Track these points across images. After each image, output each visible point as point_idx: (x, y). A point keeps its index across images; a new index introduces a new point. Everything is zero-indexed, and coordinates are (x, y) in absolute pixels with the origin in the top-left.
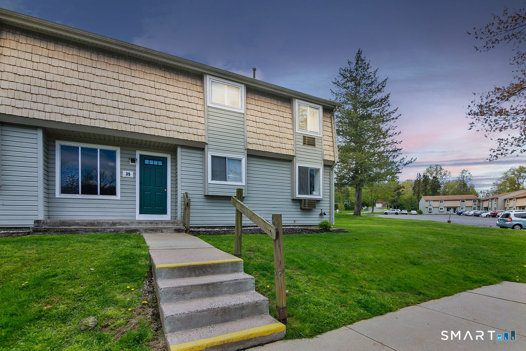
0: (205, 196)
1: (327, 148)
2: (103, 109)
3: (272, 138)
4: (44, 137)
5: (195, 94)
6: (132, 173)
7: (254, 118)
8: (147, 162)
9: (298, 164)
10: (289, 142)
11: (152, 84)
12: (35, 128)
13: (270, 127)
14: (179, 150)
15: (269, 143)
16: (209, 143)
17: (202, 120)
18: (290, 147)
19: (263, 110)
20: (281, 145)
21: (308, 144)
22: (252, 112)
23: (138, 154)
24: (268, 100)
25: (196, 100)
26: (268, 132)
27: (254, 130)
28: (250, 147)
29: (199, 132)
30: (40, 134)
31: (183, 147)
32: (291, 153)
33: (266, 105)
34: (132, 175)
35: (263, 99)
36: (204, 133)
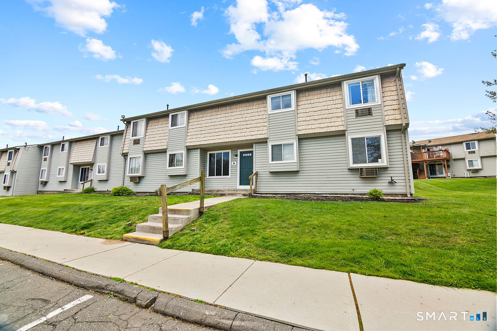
0: (270, 172)
1: (392, 112)
2: (218, 134)
3: (320, 121)
4: (201, 154)
5: (262, 109)
6: (236, 162)
7: (304, 111)
8: (244, 155)
9: (349, 137)
10: (339, 119)
11: (240, 113)
12: (197, 149)
13: (319, 113)
14: (254, 145)
15: (317, 126)
16: (270, 137)
17: (266, 124)
18: (340, 123)
19: (312, 101)
20: (329, 125)
21: (362, 116)
22: (303, 107)
23: (239, 151)
24: (318, 92)
25: (263, 112)
26: (317, 117)
27: (304, 119)
28: (300, 133)
29: (264, 132)
30: (199, 150)
31: (256, 143)
32: (342, 128)
33: (316, 97)
34: (236, 164)
35: (313, 93)
36: (266, 132)
